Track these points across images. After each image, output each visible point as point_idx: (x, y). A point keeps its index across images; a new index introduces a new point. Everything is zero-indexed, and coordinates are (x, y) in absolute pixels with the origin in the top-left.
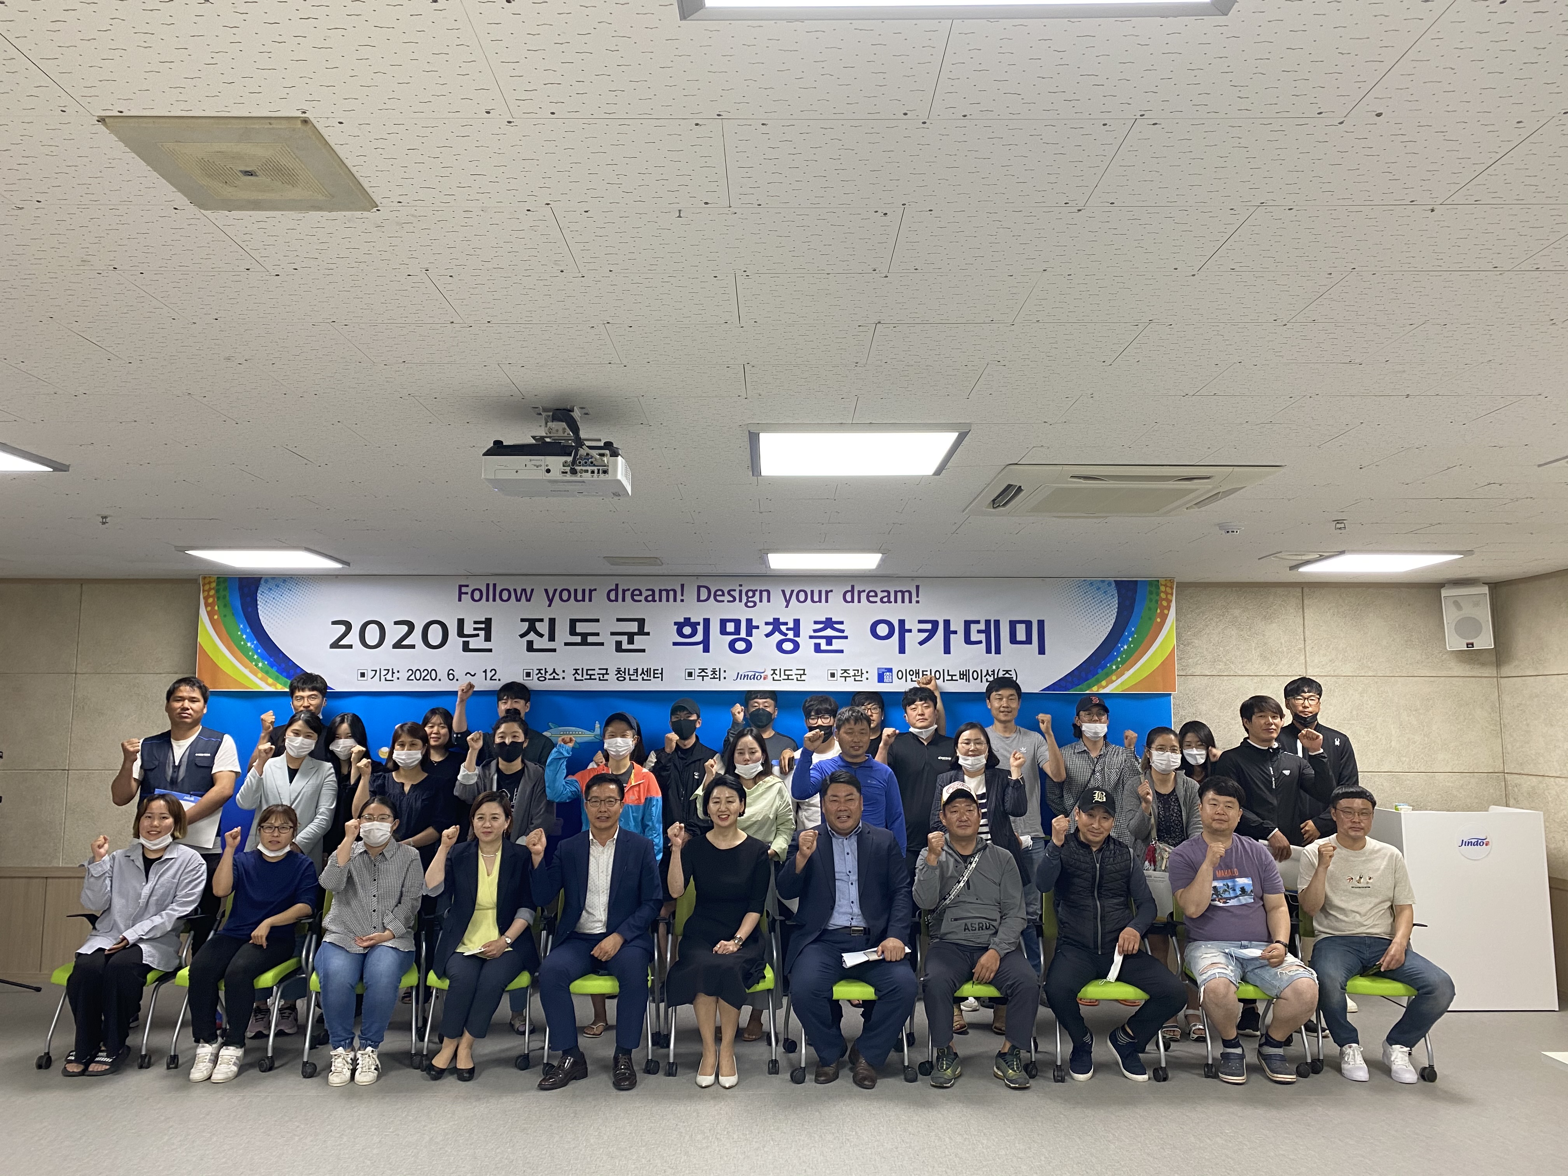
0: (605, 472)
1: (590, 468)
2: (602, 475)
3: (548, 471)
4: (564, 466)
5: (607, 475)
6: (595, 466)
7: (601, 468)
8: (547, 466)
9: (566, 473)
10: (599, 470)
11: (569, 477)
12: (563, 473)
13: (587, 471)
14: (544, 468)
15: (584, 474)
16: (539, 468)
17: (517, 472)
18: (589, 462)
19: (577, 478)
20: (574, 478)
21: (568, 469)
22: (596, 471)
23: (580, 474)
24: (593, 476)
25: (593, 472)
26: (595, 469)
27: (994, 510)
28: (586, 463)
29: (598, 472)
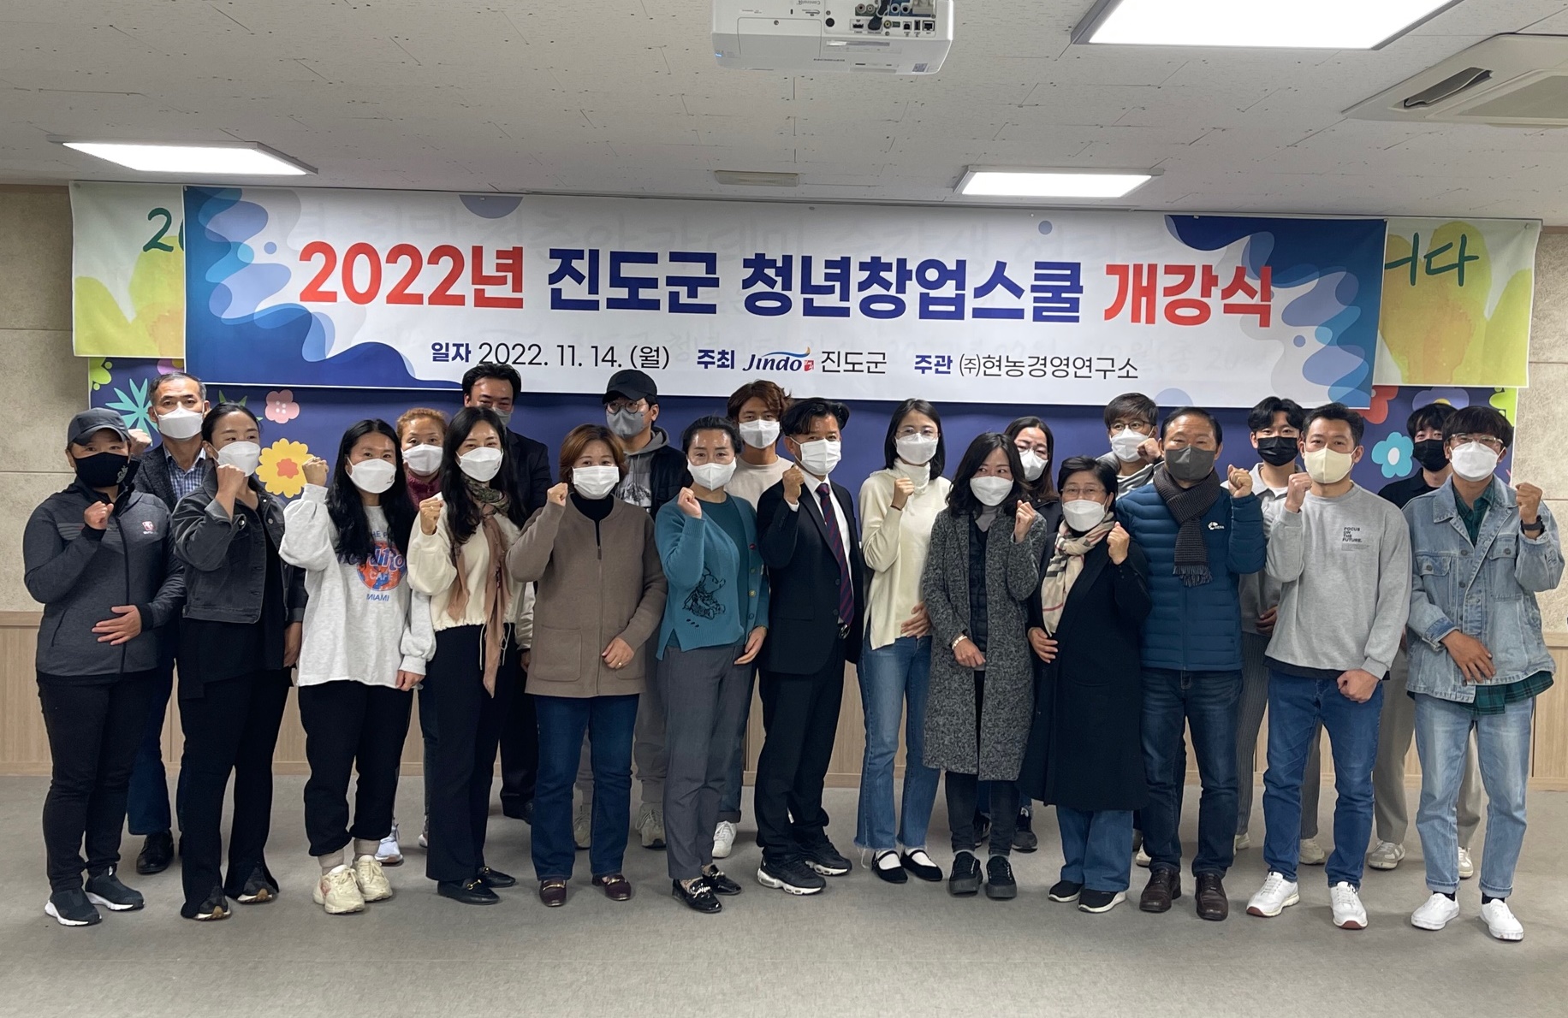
0: (929, 26)
1: (902, 20)
2: (923, 32)
3: (830, 23)
4: (857, 14)
5: (933, 33)
6: (911, 14)
7: (922, 19)
8: (828, 13)
9: (861, 26)
10: (917, 24)
11: (865, 35)
12: (855, 26)
13: (897, 25)
14: (824, 18)
15: (892, 30)
16: (816, 16)
17: (776, 23)
18: (900, 9)
19: (879, 36)
20: (874, 37)
21: (865, 20)
22: (913, 26)
23: (885, 30)
24: (907, 34)
25: (907, 27)
26: (911, 20)
27: (1406, 111)
28: (895, 9)
29: (917, 27)
